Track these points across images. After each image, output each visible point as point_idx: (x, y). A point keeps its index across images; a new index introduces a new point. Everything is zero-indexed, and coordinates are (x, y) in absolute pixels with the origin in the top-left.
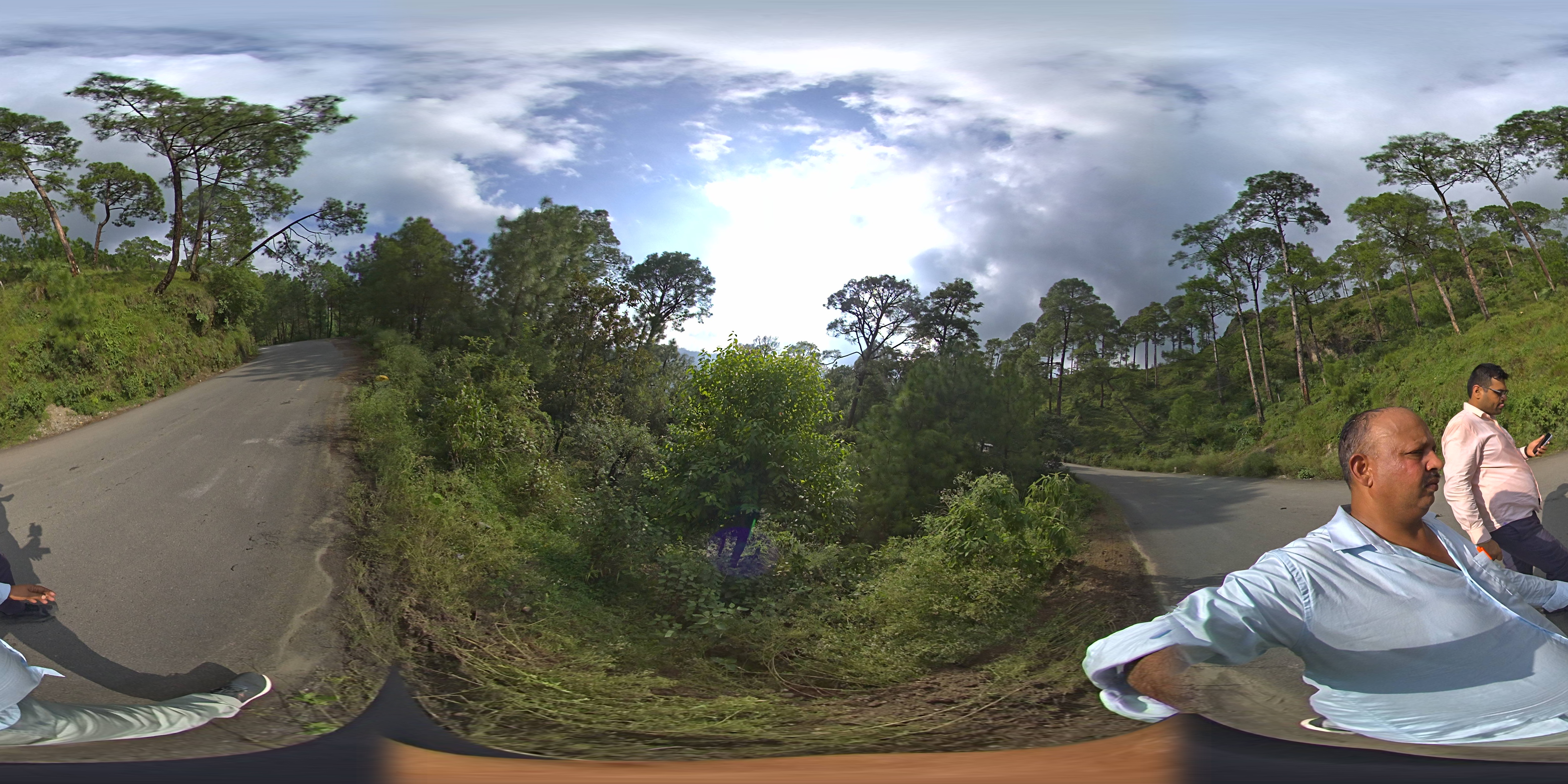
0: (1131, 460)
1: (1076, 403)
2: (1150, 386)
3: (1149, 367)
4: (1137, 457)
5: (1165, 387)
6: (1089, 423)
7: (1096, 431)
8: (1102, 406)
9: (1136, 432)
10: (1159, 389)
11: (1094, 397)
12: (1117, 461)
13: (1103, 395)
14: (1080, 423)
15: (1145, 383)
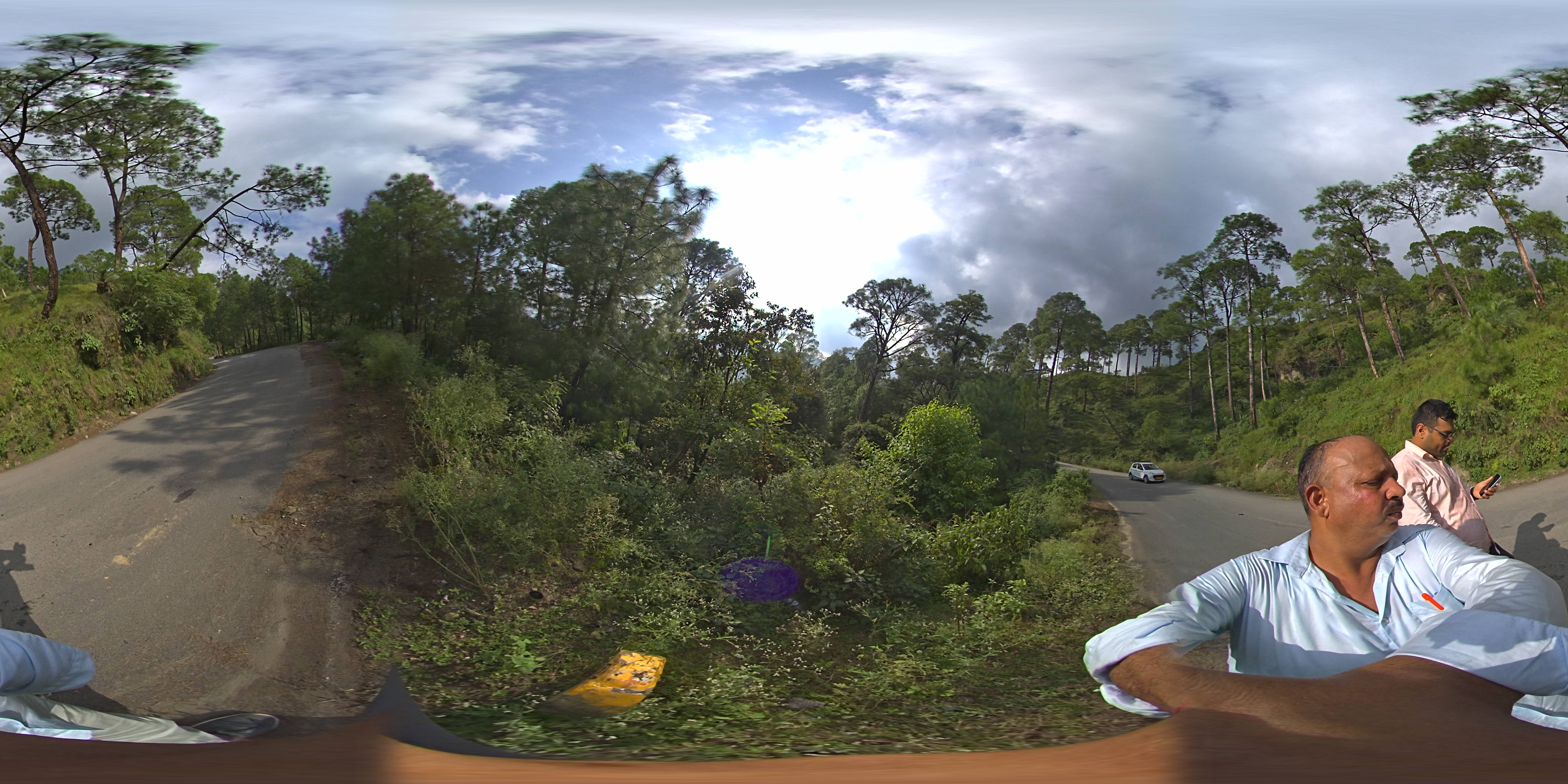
0: (1107, 461)
1: (1061, 405)
2: (1130, 394)
3: (1130, 375)
4: (1113, 459)
5: (1143, 396)
6: (1071, 425)
7: (1077, 434)
8: (1084, 410)
9: (1114, 437)
10: (1137, 397)
11: (1077, 400)
12: (1095, 462)
13: (1086, 400)
14: (1065, 425)
15: (1125, 390)
